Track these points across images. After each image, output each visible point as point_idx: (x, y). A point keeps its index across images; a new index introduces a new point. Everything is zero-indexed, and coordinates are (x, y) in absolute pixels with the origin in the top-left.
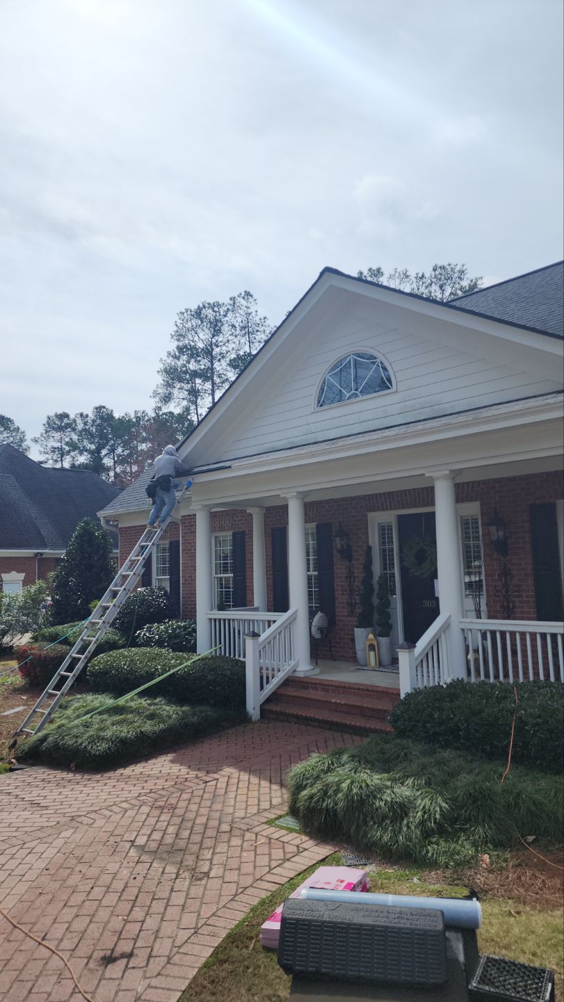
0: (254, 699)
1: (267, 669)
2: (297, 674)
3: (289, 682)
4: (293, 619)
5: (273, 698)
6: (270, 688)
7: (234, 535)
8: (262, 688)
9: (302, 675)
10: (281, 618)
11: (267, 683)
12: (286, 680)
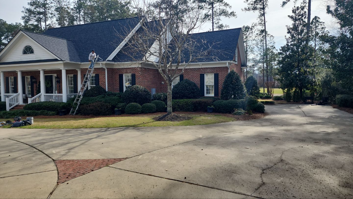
0: (8, 108)
1: (12, 104)
2: (19, 105)
3: (17, 106)
4: (19, 95)
5: (13, 108)
6: (11, 107)
7: (14, 77)
8: (10, 107)
9: (20, 105)
10: (15, 94)
11: (12, 106)
12: (16, 106)
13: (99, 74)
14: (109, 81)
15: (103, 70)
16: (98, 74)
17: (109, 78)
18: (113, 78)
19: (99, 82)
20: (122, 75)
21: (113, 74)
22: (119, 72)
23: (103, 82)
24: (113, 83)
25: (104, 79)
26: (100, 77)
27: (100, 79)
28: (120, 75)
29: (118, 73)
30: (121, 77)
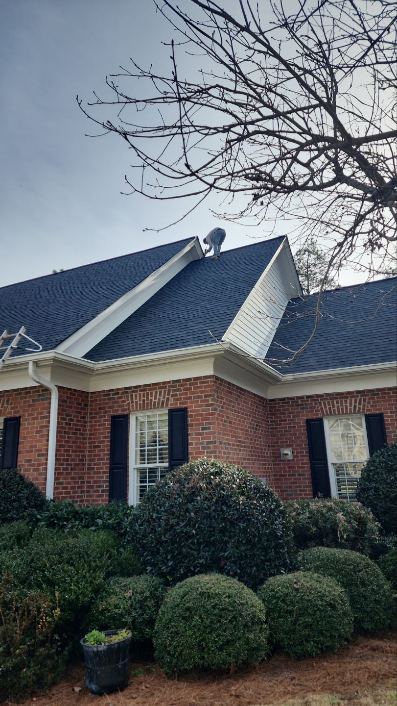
13: (20, 417)
14: (64, 446)
15: (39, 396)
16: (17, 415)
17: (65, 432)
18: (81, 434)
19: (19, 455)
20: (125, 419)
21: (84, 418)
22: (109, 407)
23: (34, 456)
24: (85, 456)
25: (42, 436)
26: (27, 429)
27: (25, 438)
28: (114, 418)
29: (106, 412)
30: (120, 426)
